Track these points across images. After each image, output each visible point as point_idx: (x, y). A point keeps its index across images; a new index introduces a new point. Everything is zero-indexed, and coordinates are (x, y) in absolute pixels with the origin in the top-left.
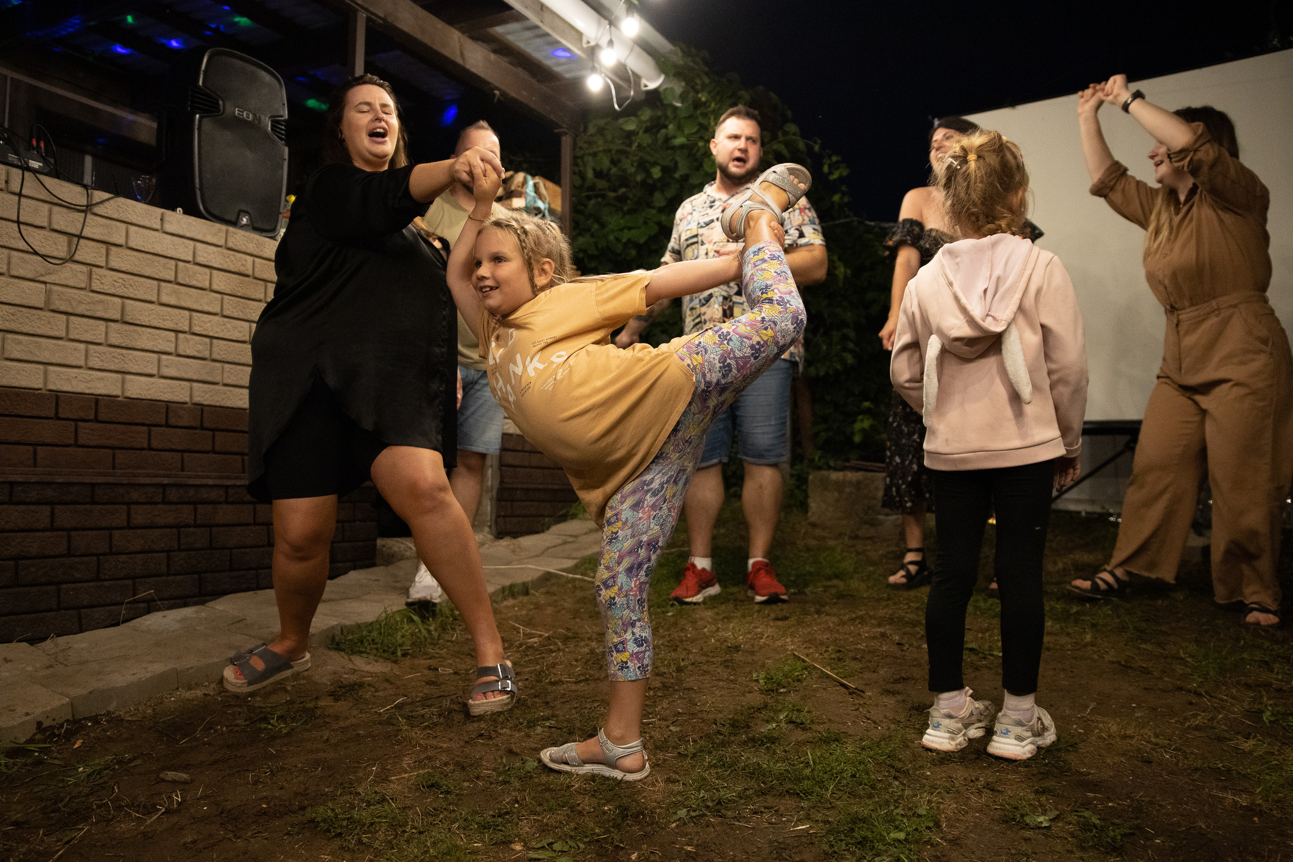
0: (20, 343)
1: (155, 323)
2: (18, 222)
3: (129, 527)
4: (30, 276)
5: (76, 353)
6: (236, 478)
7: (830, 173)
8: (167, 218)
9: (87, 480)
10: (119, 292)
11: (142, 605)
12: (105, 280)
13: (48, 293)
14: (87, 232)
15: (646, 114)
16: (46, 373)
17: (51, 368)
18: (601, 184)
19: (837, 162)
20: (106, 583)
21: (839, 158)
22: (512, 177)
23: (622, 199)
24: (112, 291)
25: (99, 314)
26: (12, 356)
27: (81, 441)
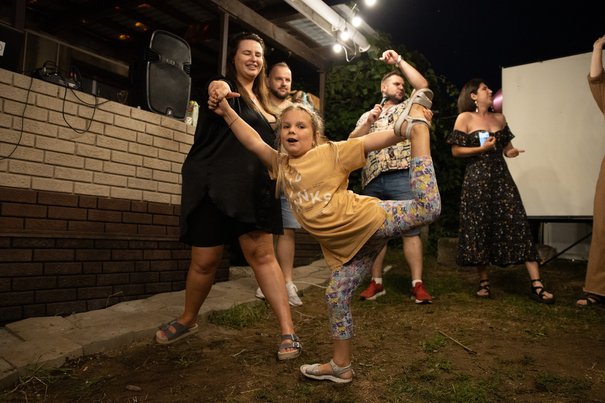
0: (62, 171)
1: (126, 162)
2: (63, 113)
3: (111, 260)
4: (68, 138)
5: (88, 176)
6: (163, 237)
7: (450, 93)
8: (133, 111)
9: (92, 237)
10: (110, 146)
11: (117, 298)
12: (103, 141)
13: (76, 147)
14: (95, 118)
15: (361, 64)
16: (74, 185)
17: (77, 183)
18: (338, 97)
19: (453, 88)
20: (100, 288)
21: (455, 86)
22: (296, 93)
23: (348, 104)
24: (107, 146)
25: (99, 157)
26: (58, 177)
27: (90, 218)
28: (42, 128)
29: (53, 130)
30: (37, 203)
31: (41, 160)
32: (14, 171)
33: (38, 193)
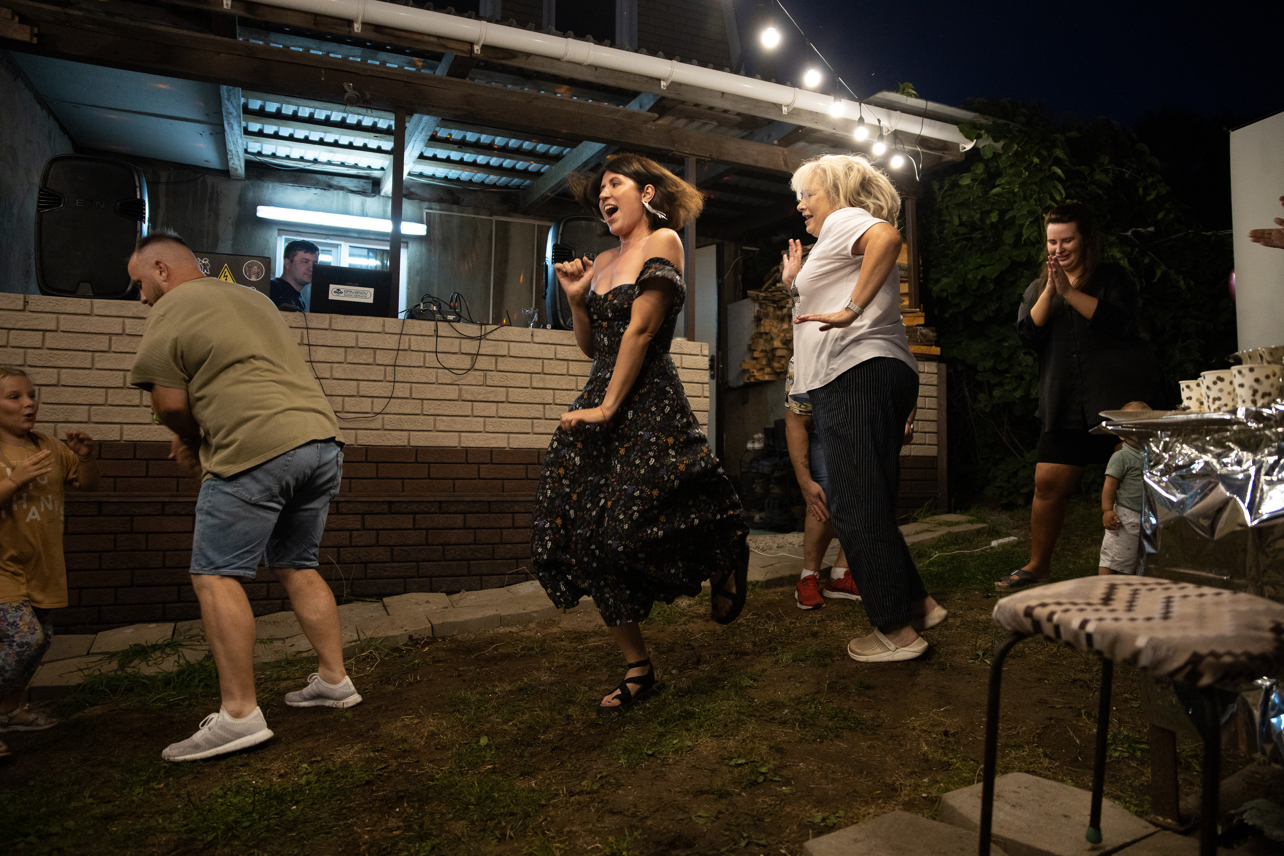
0: (444, 421)
1: (528, 400)
2: (436, 352)
3: (514, 527)
4: (449, 382)
5: (478, 423)
8: (539, 334)
9: (485, 499)
10: (504, 384)
12: (495, 378)
13: (460, 391)
14: (482, 351)
16: (460, 437)
17: (463, 434)
20: (499, 561)
24: (501, 384)
25: (491, 399)
26: (440, 430)
27: (482, 476)
28: (417, 375)
29: (431, 376)
30: (417, 462)
31: (419, 412)
32: (389, 427)
33: (418, 450)
